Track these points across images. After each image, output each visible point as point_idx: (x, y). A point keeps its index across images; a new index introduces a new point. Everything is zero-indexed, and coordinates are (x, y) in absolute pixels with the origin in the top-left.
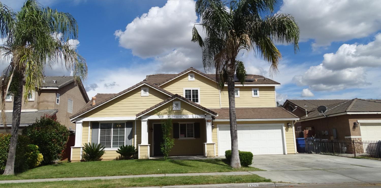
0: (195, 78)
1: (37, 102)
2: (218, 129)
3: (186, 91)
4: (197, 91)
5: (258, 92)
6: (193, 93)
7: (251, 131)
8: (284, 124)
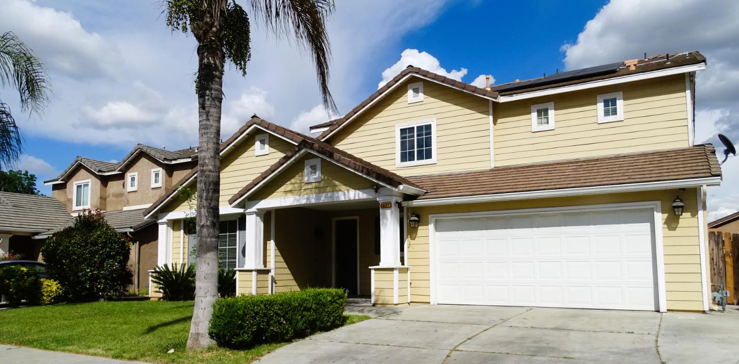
0: (425, 93)
1: (166, 188)
2: (431, 227)
3: (403, 131)
4: (428, 127)
5: (620, 103)
6: (418, 135)
7: (535, 229)
8: (659, 203)
